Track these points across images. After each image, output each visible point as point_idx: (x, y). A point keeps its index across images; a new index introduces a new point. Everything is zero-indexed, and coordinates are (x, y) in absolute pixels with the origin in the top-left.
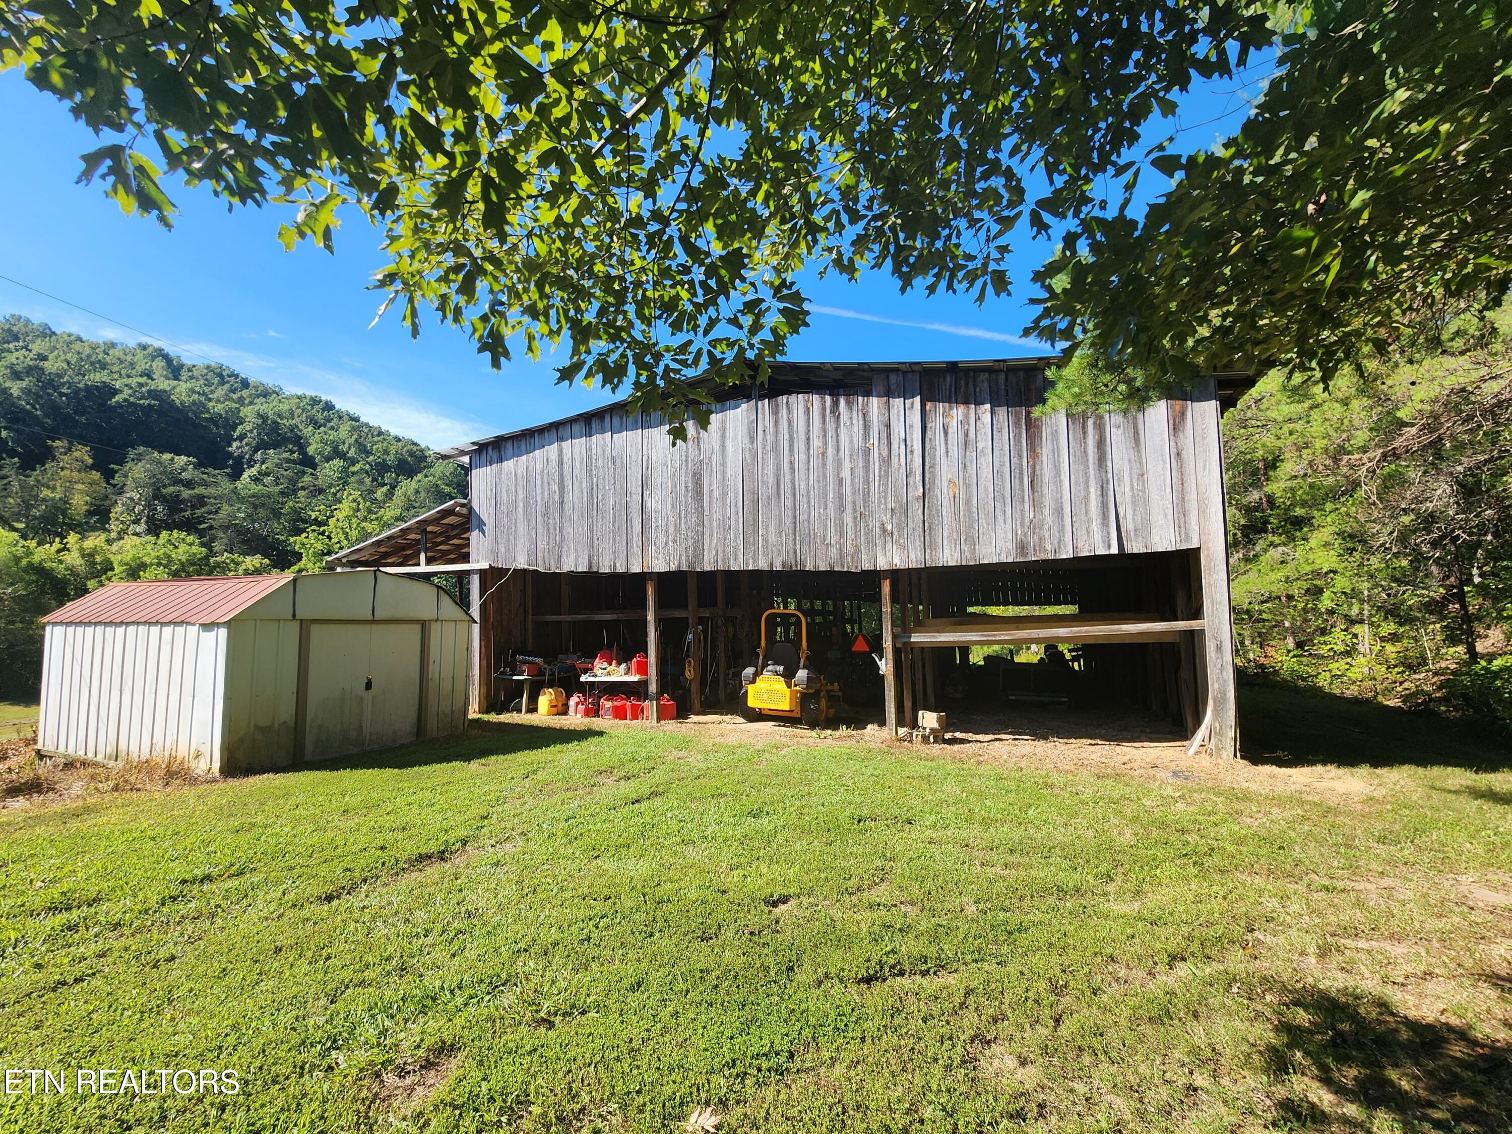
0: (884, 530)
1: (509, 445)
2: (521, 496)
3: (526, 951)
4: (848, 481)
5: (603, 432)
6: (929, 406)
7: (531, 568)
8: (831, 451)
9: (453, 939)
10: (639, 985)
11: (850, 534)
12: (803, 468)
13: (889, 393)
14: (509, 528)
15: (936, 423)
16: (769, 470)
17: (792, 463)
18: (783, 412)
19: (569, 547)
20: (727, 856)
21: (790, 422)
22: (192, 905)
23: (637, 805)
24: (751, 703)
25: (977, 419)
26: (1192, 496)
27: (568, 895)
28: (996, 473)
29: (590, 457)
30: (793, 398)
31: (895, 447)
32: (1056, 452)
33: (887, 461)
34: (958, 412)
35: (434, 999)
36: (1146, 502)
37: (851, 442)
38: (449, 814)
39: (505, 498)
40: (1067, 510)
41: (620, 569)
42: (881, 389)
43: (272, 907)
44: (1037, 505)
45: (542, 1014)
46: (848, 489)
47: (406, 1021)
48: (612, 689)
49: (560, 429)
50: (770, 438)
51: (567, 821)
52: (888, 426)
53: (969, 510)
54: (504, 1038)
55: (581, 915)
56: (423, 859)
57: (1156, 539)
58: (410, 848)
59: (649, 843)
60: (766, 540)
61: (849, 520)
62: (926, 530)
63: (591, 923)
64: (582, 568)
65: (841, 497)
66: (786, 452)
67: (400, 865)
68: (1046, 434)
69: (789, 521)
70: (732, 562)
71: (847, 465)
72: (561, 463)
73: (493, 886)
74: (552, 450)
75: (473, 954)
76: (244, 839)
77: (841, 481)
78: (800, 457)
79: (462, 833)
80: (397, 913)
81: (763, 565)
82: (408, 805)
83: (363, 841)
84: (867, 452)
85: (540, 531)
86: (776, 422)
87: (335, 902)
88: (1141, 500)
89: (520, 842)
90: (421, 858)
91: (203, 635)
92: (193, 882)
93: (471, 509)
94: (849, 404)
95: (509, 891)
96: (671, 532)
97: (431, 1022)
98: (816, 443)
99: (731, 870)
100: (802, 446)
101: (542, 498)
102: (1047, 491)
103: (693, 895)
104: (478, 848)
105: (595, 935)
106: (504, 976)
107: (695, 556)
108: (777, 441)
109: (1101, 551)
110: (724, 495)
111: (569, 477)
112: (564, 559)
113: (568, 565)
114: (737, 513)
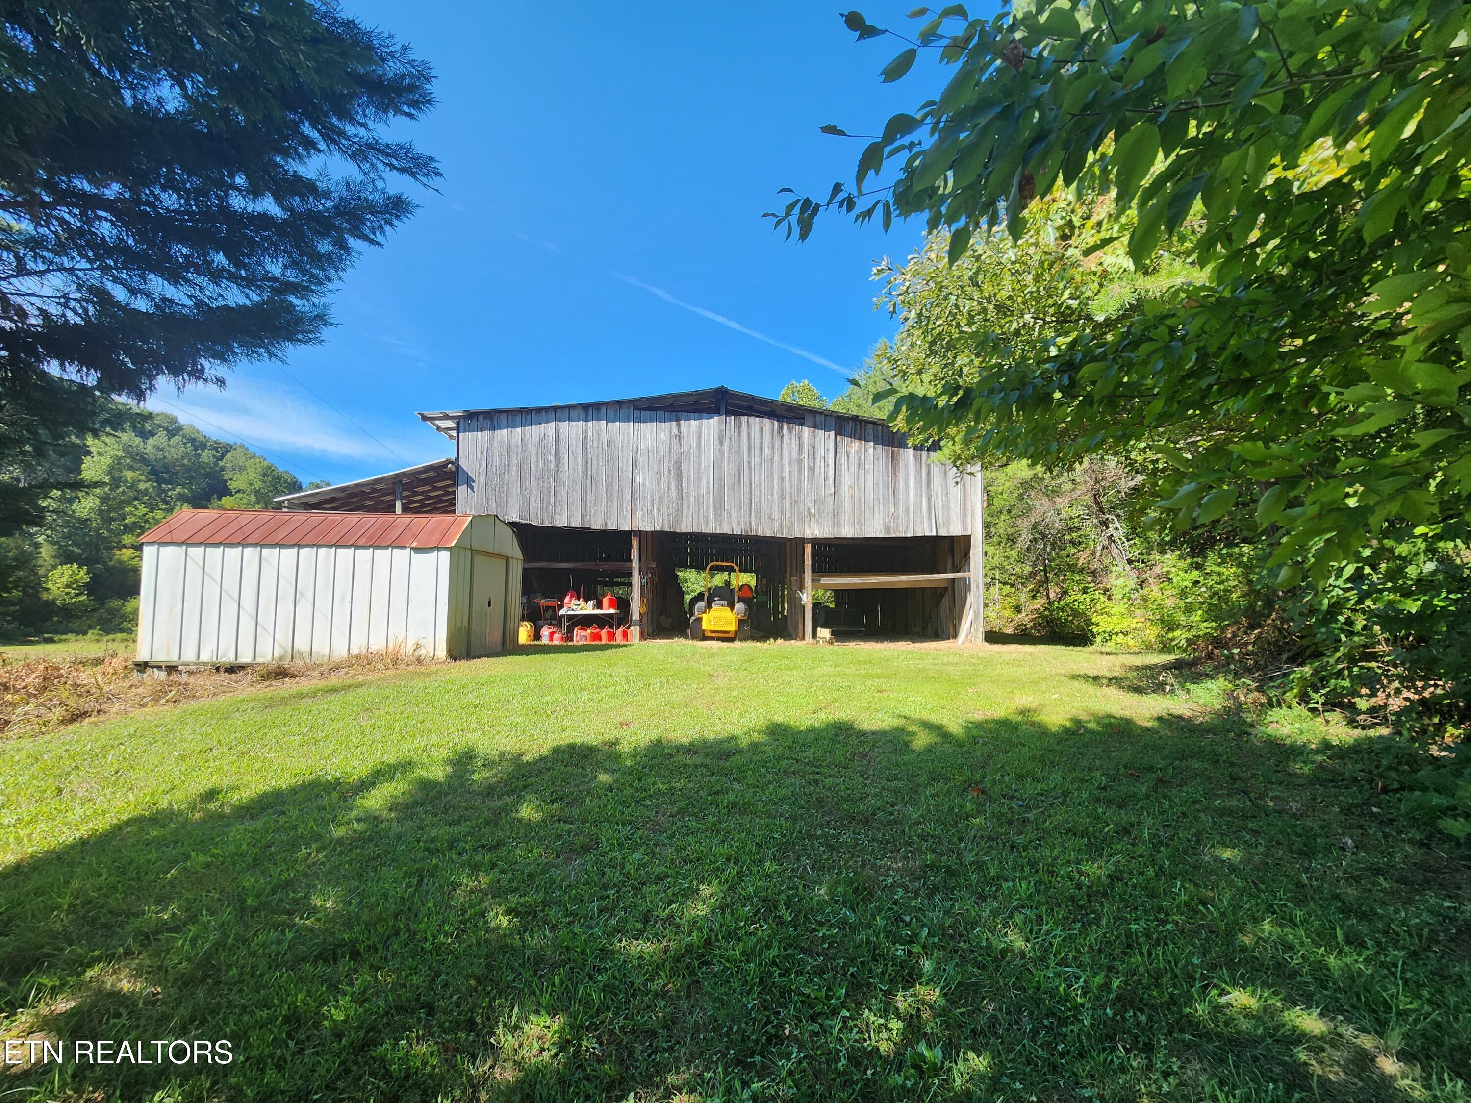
0: (810, 513)
1: (503, 417)
2: (515, 461)
4: (787, 478)
5: (598, 419)
6: (839, 438)
7: (523, 522)
8: (776, 458)
11: (787, 513)
12: (757, 467)
13: (815, 426)
14: (501, 487)
15: (842, 450)
16: (733, 467)
17: (749, 462)
18: (744, 427)
19: (562, 507)
21: (749, 435)
24: (705, 626)
25: (866, 451)
26: (969, 507)
28: (875, 485)
29: (586, 438)
30: (752, 419)
31: (818, 461)
32: (907, 476)
33: (812, 469)
34: (856, 445)
36: (949, 508)
37: (790, 454)
39: (497, 462)
40: (911, 509)
41: (611, 526)
42: (811, 423)
44: (895, 504)
46: (787, 485)
49: (559, 413)
50: (734, 443)
52: (814, 447)
53: (860, 504)
57: (952, 528)
60: (729, 513)
61: (787, 504)
62: (836, 515)
64: (576, 523)
65: (782, 489)
66: (746, 455)
68: (901, 465)
69: (747, 502)
70: (704, 527)
71: (787, 469)
72: (557, 439)
74: (550, 428)
77: (782, 479)
78: (755, 460)
81: (727, 530)
84: (800, 462)
85: (534, 492)
86: (740, 432)
88: (946, 507)
91: (417, 558)
93: (458, 467)
94: (789, 428)
96: (656, 502)
98: (766, 451)
100: (757, 452)
101: (537, 466)
102: (901, 497)
107: (677, 521)
108: (739, 446)
109: (927, 534)
110: (699, 479)
111: (566, 451)
112: (557, 516)
113: (561, 521)
114: (709, 493)
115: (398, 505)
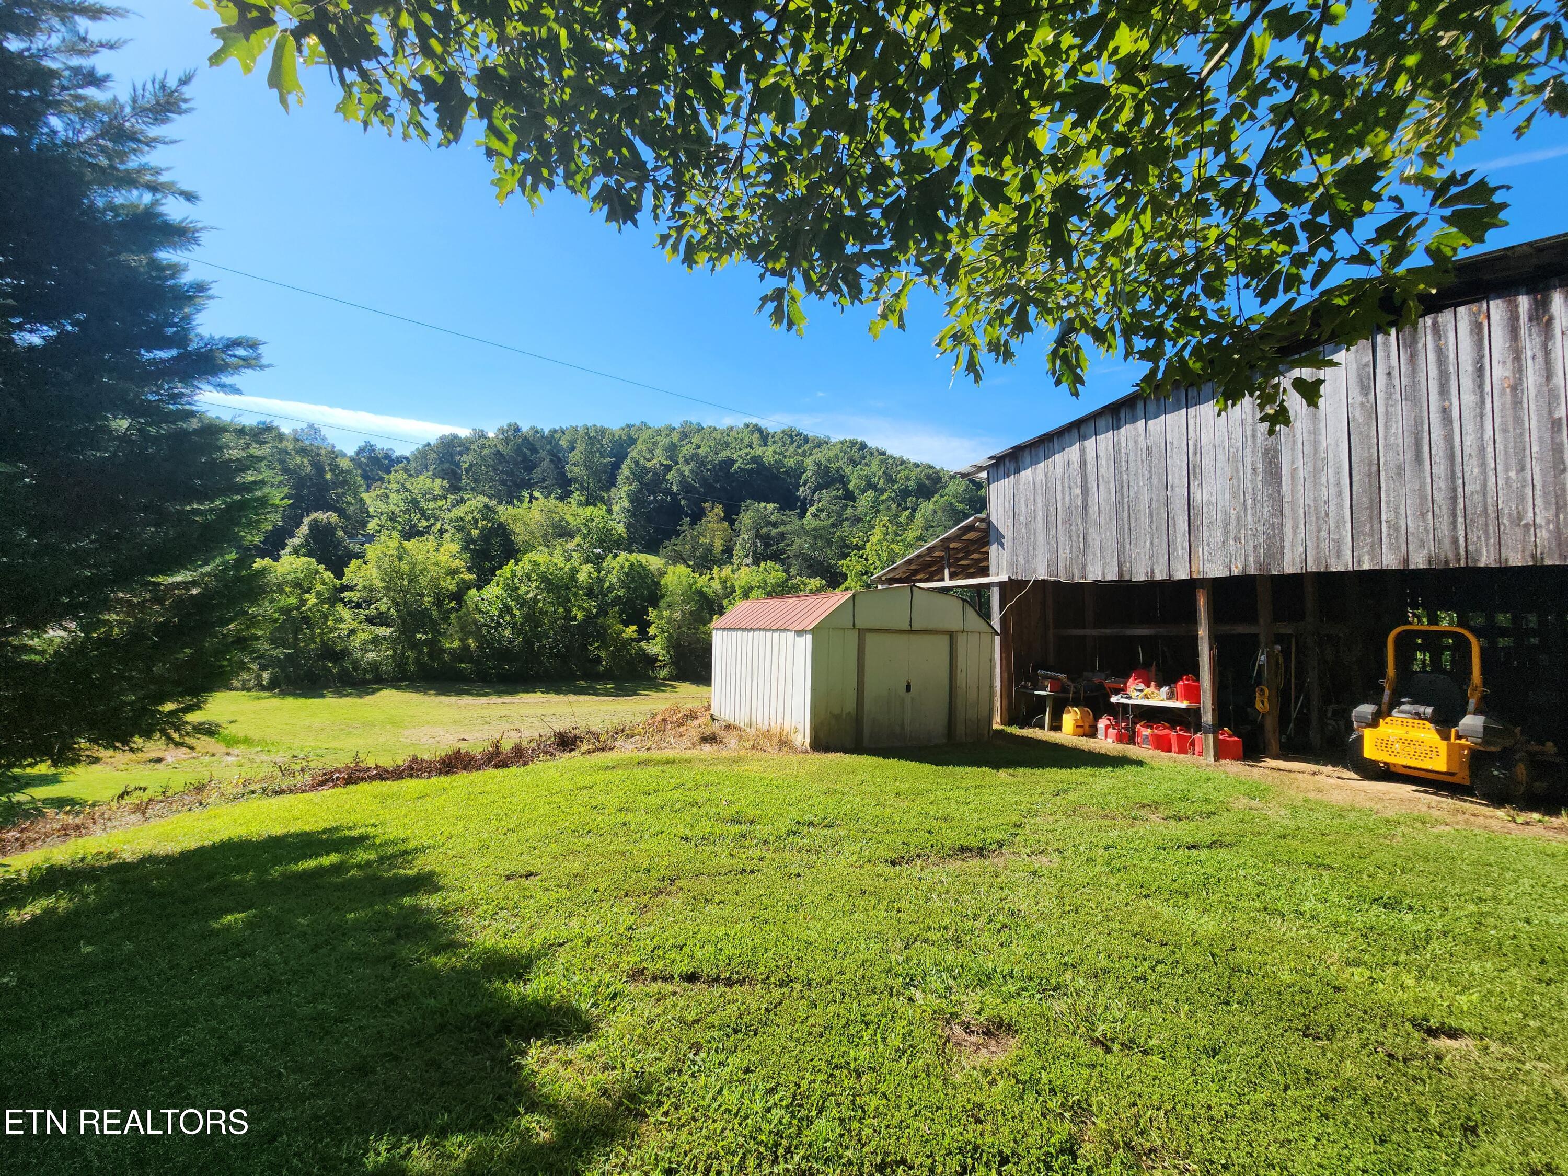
1: (1027, 453)
2: (1040, 504)
3: (1073, 966)
5: (1134, 420)
7: (1053, 579)
8: (1532, 383)
9: (999, 931)
10: (1215, 1052)
12: (1470, 415)
14: (1029, 538)
17: (1445, 412)
18: (1426, 338)
19: (1095, 555)
20: (1339, 946)
21: (1441, 354)
22: (805, 841)
23: (1194, 852)
24: (1370, 755)
27: (1115, 925)
29: (1119, 452)
30: (1446, 317)
35: (989, 978)
38: (984, 815)
39: (1023, 509)
41: (1160, 575)
43: (855, 857)
45: (1098, 1035)
47: (966, 987)
48: (1151, 715)
49: (1082, 428)
50: (1401, 382)
51: (1107, 848)
54: (1059, 1039)
55: (1133, 951)
56: (963, 851)
58: (952, 838)
59: (1216, 897)
60: (1395, 527)
63: (1146, 964)
64: (1112, 576)
66: (1435, 397)
67: (946, 850)
69: (1441, 496)
70: (1332, 561)
72: (1083, 464)
73: (1033, 893)
74: (1073, 452)
75: (1021, 951)
76: (831, 800)
78: (1462, 403)
79: (999, 836)
80: (947, 892)
82: (948, 799)
83: (914, 823)
85: (1061, 539)
86: (1413, 358)
87: (898, 868)
89: (1056, 858)
90: (963, 850)
91: (797, 639)
92: (804, 824)
93: (989, 524)
95: (1047, 903)
96: (1232, 528)
97: (988, 996)
98: (1498, 372)
99: (1348, 964)
100: (1467, 382)
101: (1063, 504)
103: (1286, 977)
104: (1015, 853)
105: (1152, 977)
106: (1053, 982)
107: (1269, 554)
108: (1414, 384)
110: (1316, 472)
111: (1094, 477)
112: (1089, 568)
113: (1094, 574)
114: (1340, 494)
115: (946, 571)
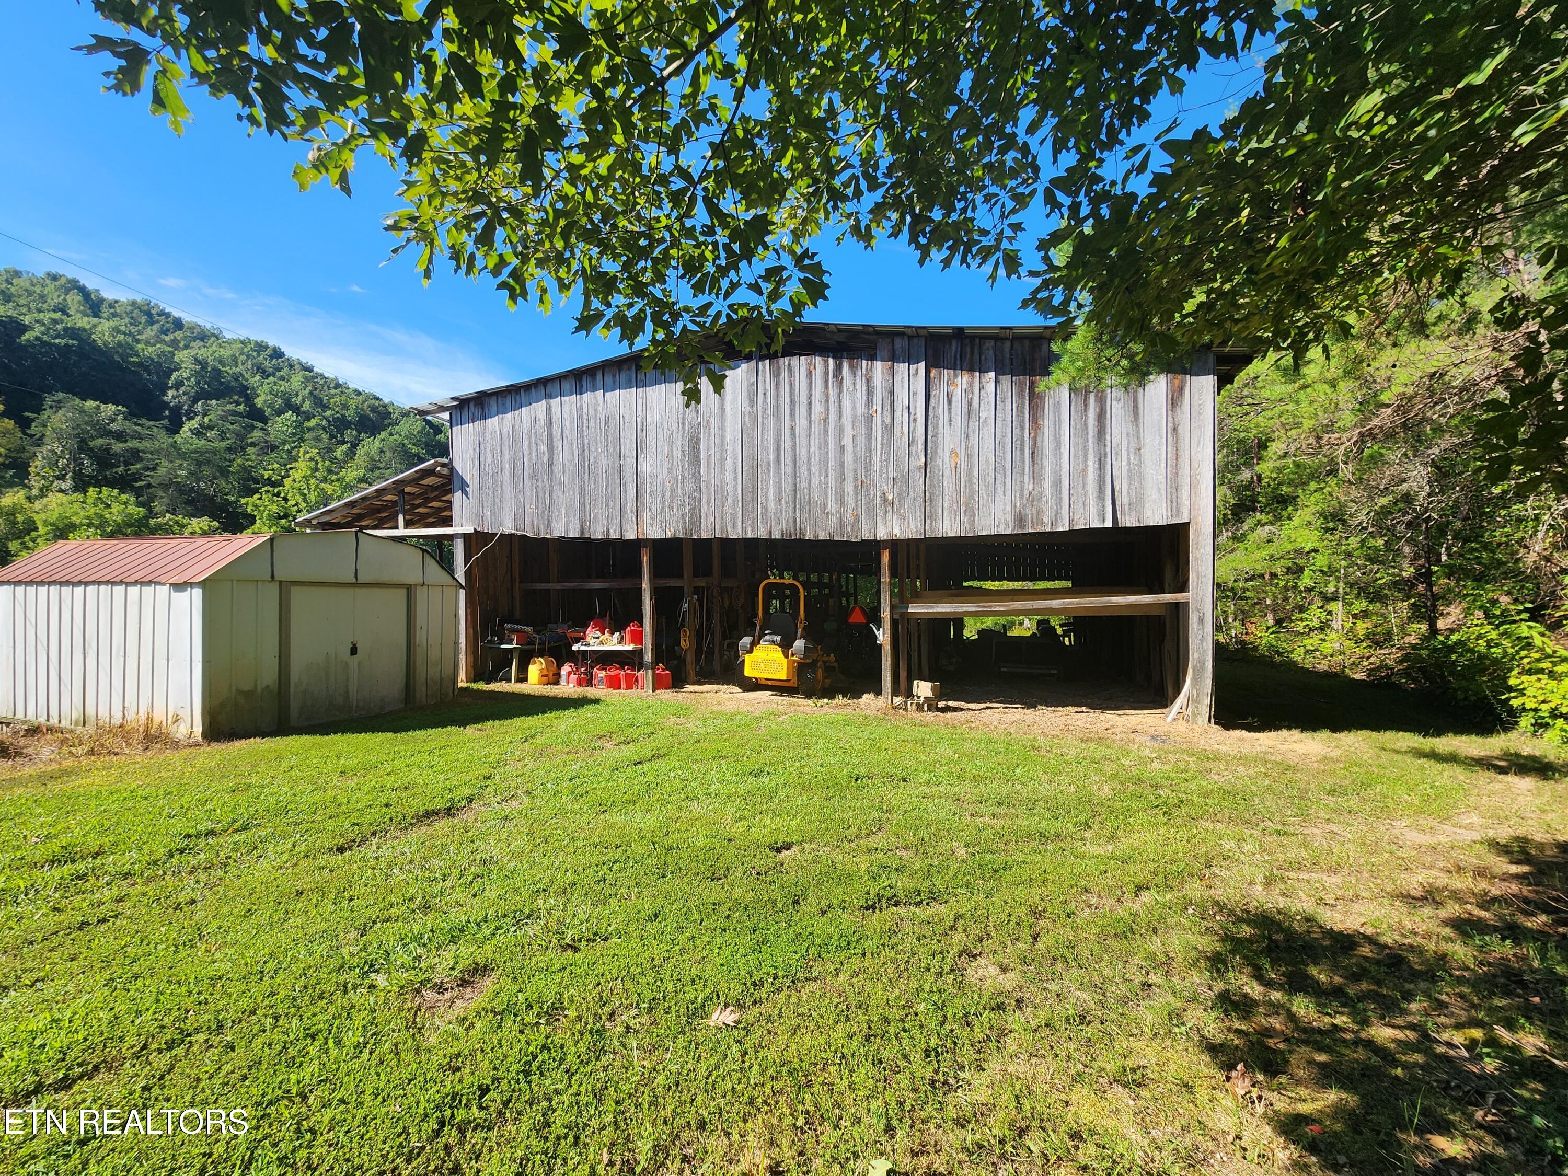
0: (885, 500)
1: (493, 401)
2: (507, 457)
3: (544, 890)
4: (850, 448)
5: (594, 389)
6: (933, 373)
7: (519, 533)
8: (833, 417)
9: (472, 882)
10: (656, 916)
11: (851, 503)
12: (804, 434)
13: (893, 358)
14: (495, 490)
15: (940, 392)
16: (770, 437)
17: (793, 428)
18: (785, 374)
19: (559, 512)
20: (731, 810)
21: (791, 385)
22: (202, 856)
23: (640, 767)
24: (748, 672)
25: (981, 388)
26: (1185, 471)
27: (580, 843)
28: (998, 444)
29: (581, 417)
30: (795, 360)
31: (898, 414)
32: (1057, 424)
33: (890, 429)
34: (963, 380)
35: (462, 931)
36: (1142, 477)
37: (854, 408)
38: (451, 775)
39: (489, 459)
40: (1065, 483)
41: (614, 535)
42: (886, 353)
43: (285, 857)
44: (1036, 477)
45: (567, 941)
46: (849, 458)
47: (438, 949)
48: (605, 659)
49: (549, 386)
50: (771, 401)
51: (571, 780)
52: (892, 393)
53: (970, 481)
54: (534, 959)
55: (594, 860)
56: (429, 815)
57: (1149, 513)
58: (417, 805)
59: (655, 799)
60: (765, 508)
61: (850, 489)
62: (928, 501)
63: (605, 867)
64: (574, 533)
65: (842, 465)
66: (787, 417)
67: (408, 820)
68: (1048, 404)
69: (789, 488)
70: (730, 530)
71: (849, 432)
72: (549, 422)
73: (505, 836)
74: (539, 408)
75: (494, 894)
76: (242, 798)
77: (842, 449)
78: (801, 423)
79: (467, 792)
80: (411, 862)
81: (762, 533)
82: (408, 766)
83: (366, 800)
84: (870, 419)
85: (528, 494)
86: (777, 384)
87: (347, 854)
88: (1136, 474)
89: (526, 799)
90: (428, 814)
91: (175, 595)
92: (198, 836)
93: (452, 470)
94: (852, 368)
95: (520, 842)
96: (667, 497)
97: (462, 948)
98: (818, 408)
99: (736, 821)
100: (804, 411)
101: (530, 459)
102: (1048, 464)
103: (700, 843)
104: (485, 805)
105: (610, 876)
106: (527, 911)
107: (692, 523)
108: (777, 406)
109: (1096, 525)
110: (722, 460)
111: (559, 437)
112: (554, 524)
113: (558, 531)
114: (736, 479)
115: (401, 520)
